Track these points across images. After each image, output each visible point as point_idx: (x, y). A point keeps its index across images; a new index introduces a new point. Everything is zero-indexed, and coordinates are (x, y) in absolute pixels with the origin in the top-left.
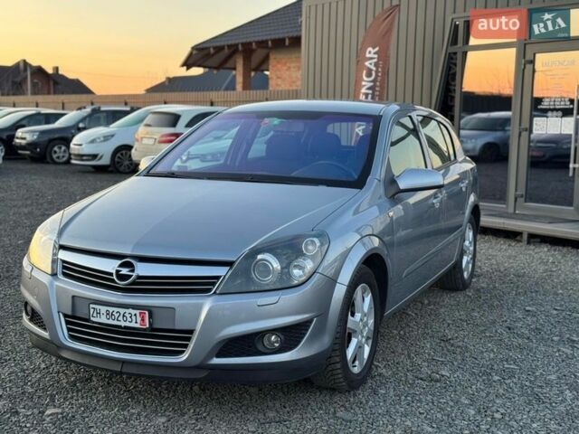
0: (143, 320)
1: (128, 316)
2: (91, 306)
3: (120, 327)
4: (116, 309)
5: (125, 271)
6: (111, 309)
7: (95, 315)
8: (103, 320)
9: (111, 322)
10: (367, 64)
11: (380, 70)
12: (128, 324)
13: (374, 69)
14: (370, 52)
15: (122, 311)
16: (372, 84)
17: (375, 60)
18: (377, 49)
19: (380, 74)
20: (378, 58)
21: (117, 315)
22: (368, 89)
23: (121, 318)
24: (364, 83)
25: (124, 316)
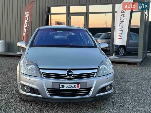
0: (78, 86)
1: (73, 86)
2: (60, 84)
3: (70, 89)
4: (69, 84)
5: (70, 73)
6: (68, 85)
7: (62, 87)
8: (65, 88)
9: (67, 88)
10: (26, 16)
11: (29, 18)
12: (73, 88)
13: (28, 18)
14: (26, 13)
15: (71, 85)
16: (27, 22)
17: (28, 15)
18: (29, 12)
19: (29, 19)
20: (29, 15)
21: (69, 86)
22: (26, 23)
23: (71, 87)
24: (25, 22)
25: (72, 86)
